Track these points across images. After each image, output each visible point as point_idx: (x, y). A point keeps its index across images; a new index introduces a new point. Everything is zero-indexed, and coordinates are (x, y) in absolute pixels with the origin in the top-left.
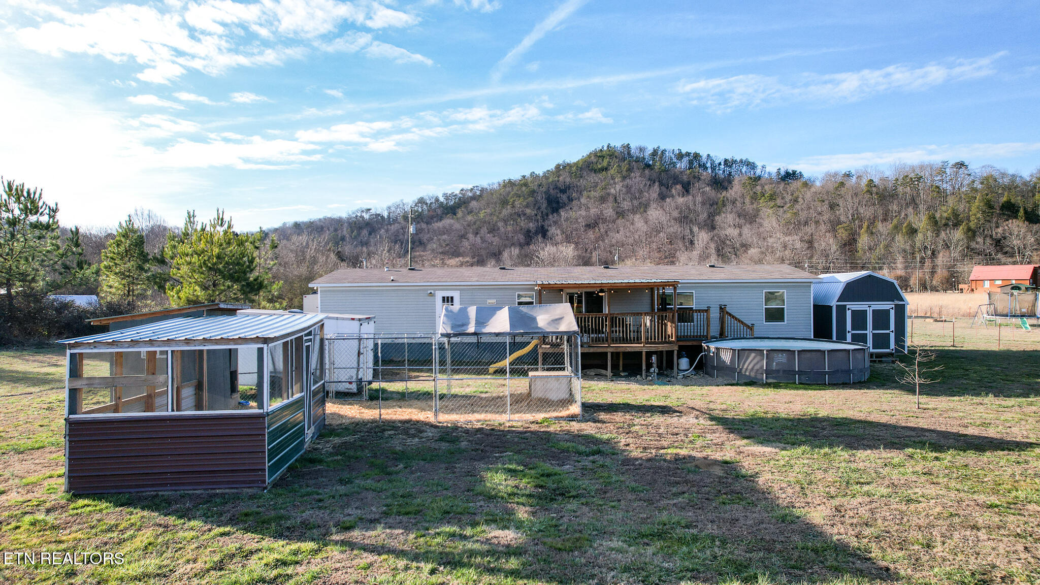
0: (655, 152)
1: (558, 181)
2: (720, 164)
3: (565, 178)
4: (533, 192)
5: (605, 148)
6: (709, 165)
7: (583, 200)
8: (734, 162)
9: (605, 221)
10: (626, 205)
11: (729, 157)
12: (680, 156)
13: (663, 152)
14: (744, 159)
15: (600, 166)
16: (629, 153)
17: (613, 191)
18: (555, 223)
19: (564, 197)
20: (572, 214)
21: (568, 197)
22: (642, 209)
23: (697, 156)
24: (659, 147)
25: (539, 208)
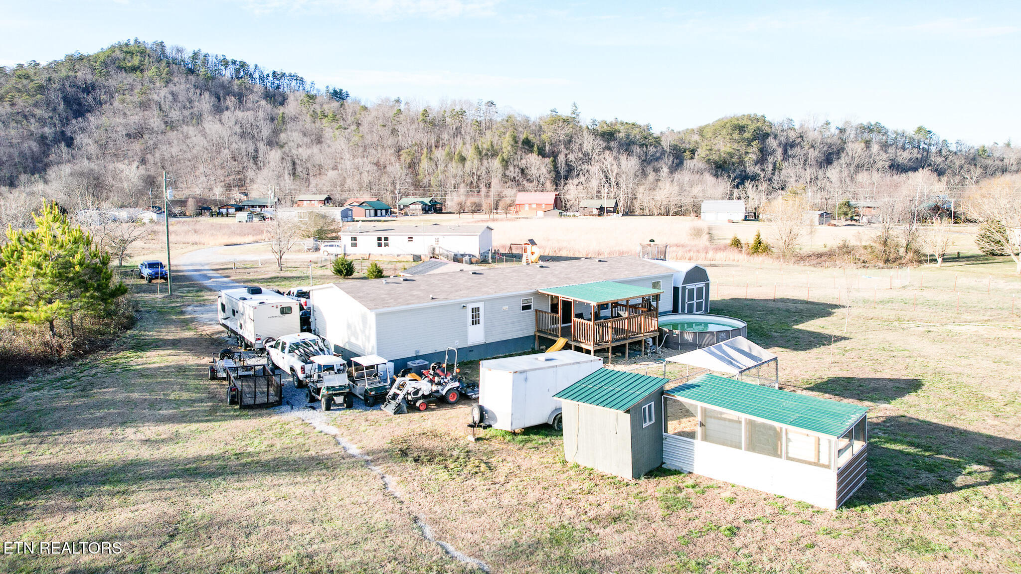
0: (195, 56)
1: (76, 77)
2: (268, 76)
3: (84, 75)
4: (41, 89)
5: (132, 42)
6: (256, 76)
7: (117, 104)
8: (283, 75)
9: (151, 131)
10: (175, 115)
11: (278, 71)
12: (225, 63)
13: (206, 56)
14: (293, 73)
15: (129, 65)
16: (164, 53)
17: (155, 97)
18: (82, 130)
19: (90, 98)
20: (104, 120)
21: (95, 99)
23: (243, 65)
24: (199, 50)
25: (54, 110)
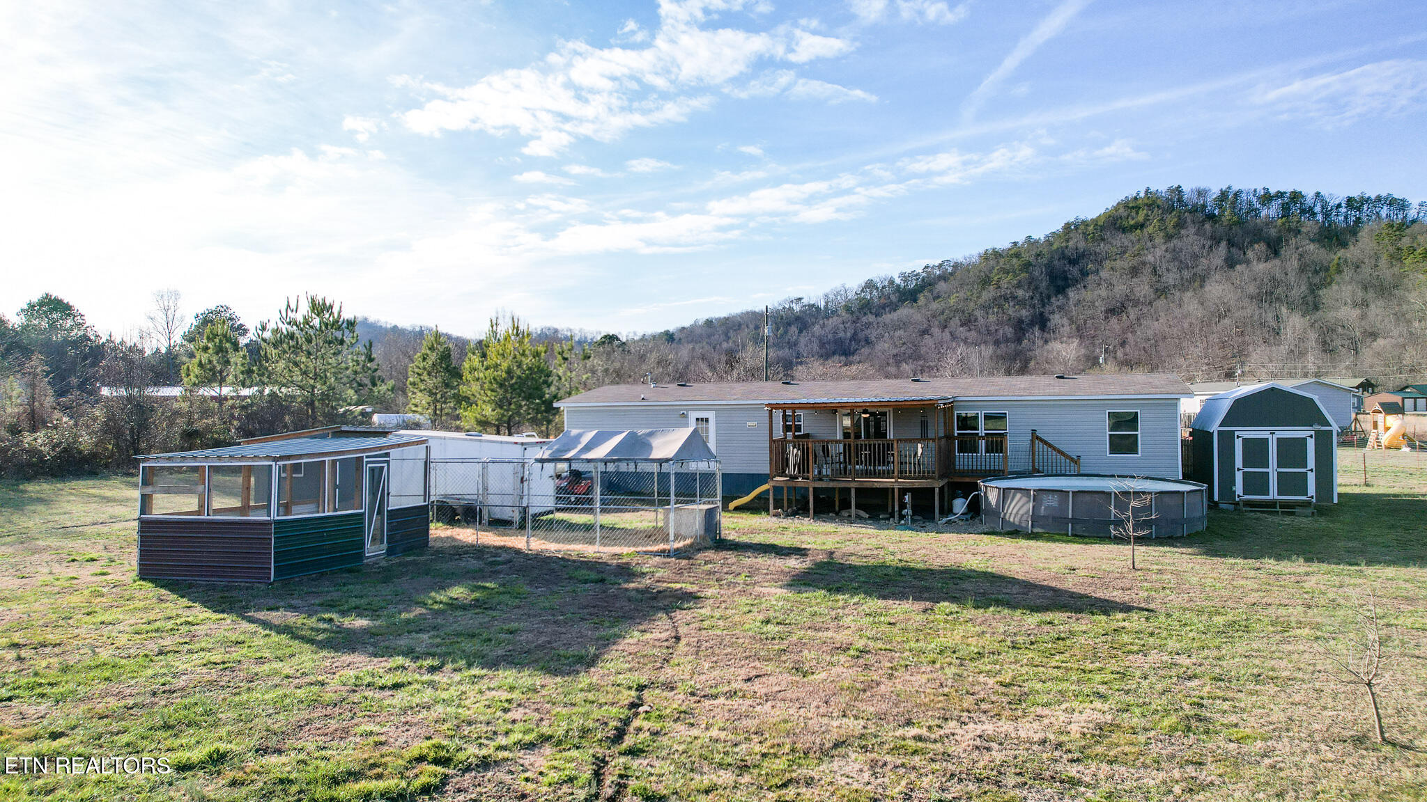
0: (1223, 195)
1: (1067, 247)
2: (1339, 206)
3: (1077, 242)
4: (1027, 266)
5: (1142, 195)
6: (1318, 209)
7: (1104, 274)
8: (1365, 200)
9: (1136, 303)
10: (1171, 278)
11: (1355, 194)
12: (1267, 198)
13: (1237, 194)
14: (1384, 194)
15: (1132, 222)
16: (1180, 200)
17: (1150, 258)
18: (1060, 308)
19: (1075, 271)
20: (1087, 295)
21: (1081, 271)
22: (1197, 284)
23: (1296, 196)
24: (1229, 188)
25: (1037, 288)
